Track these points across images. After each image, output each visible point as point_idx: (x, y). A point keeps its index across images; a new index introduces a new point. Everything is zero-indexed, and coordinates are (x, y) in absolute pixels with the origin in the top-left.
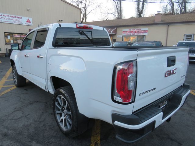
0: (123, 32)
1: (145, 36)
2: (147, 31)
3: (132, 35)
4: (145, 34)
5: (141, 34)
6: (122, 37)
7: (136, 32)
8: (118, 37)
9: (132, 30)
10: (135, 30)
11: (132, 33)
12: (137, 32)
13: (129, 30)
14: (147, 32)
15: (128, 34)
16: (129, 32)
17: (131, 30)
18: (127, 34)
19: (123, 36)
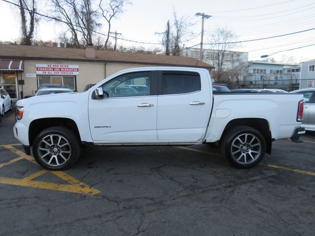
0: (38, 69)
1: (75, 76)
2: (78, 69)
3: (53, 74)
4: (75, 73)
5: (69, 73)
6: (35, 76)
7: (60, 70)
8: (27, 76)
9: (54, 66)
10: (58, 66)
11: (54, 70)
12: (62, 70)
13: (48, 66)
14: (78, 71)
15: (47, 72)
16: (48, 69)
17: (52, 67)
18: (45, 73)
19: (37, 75)
